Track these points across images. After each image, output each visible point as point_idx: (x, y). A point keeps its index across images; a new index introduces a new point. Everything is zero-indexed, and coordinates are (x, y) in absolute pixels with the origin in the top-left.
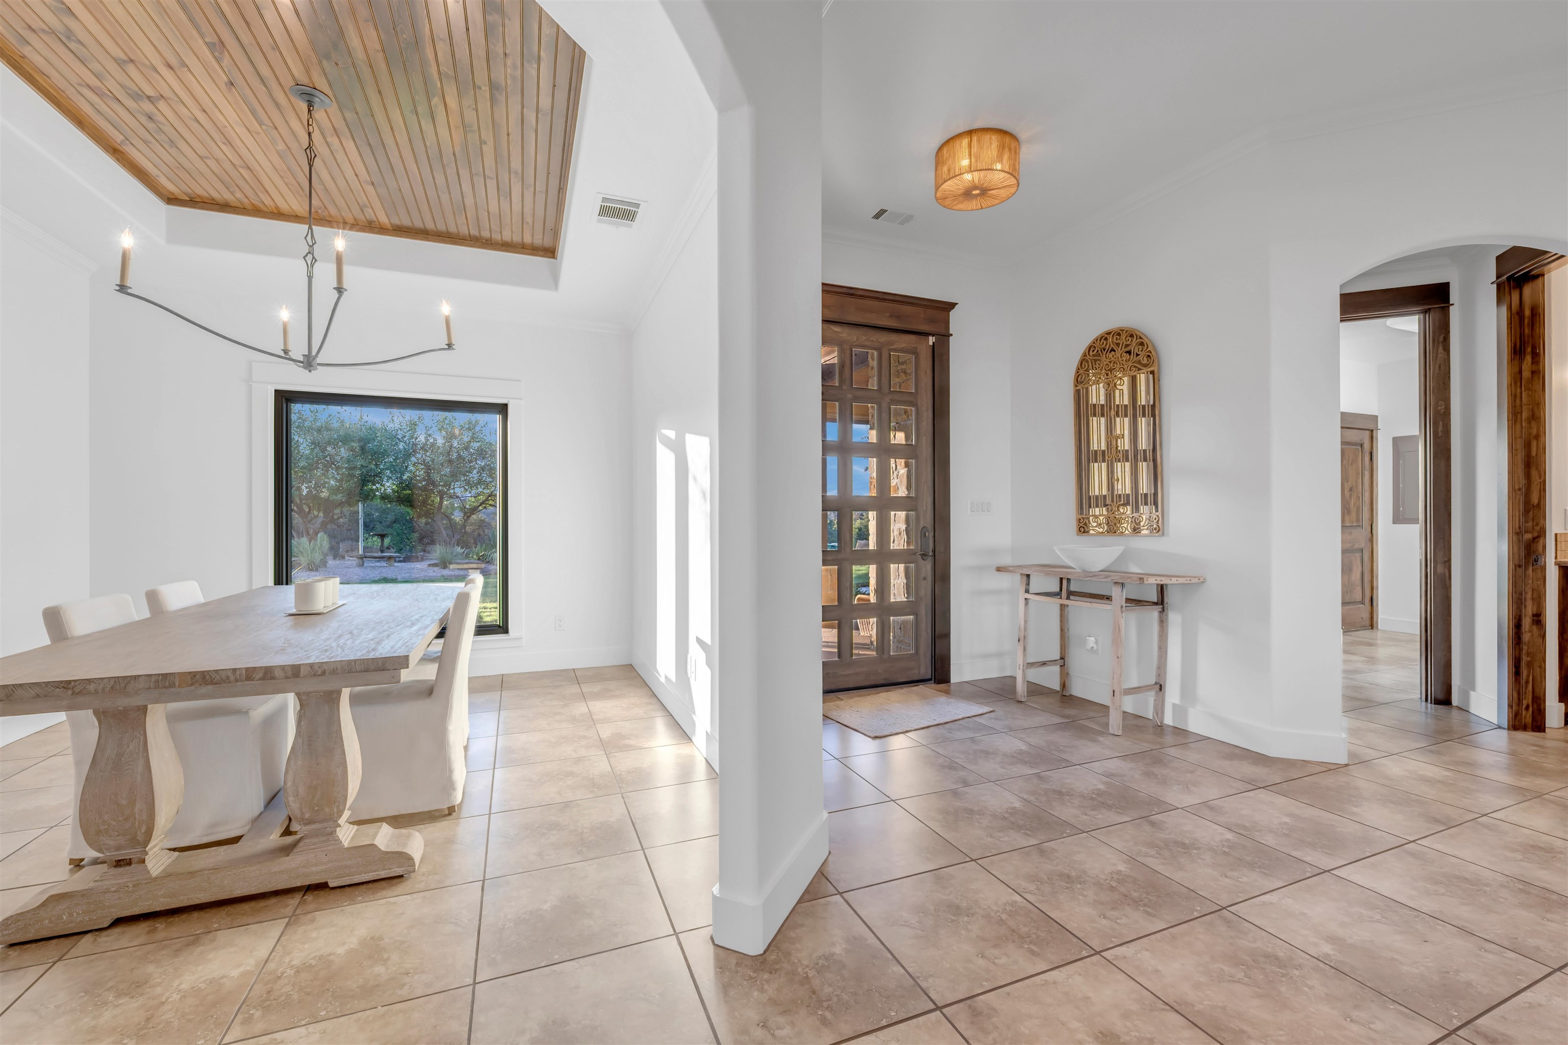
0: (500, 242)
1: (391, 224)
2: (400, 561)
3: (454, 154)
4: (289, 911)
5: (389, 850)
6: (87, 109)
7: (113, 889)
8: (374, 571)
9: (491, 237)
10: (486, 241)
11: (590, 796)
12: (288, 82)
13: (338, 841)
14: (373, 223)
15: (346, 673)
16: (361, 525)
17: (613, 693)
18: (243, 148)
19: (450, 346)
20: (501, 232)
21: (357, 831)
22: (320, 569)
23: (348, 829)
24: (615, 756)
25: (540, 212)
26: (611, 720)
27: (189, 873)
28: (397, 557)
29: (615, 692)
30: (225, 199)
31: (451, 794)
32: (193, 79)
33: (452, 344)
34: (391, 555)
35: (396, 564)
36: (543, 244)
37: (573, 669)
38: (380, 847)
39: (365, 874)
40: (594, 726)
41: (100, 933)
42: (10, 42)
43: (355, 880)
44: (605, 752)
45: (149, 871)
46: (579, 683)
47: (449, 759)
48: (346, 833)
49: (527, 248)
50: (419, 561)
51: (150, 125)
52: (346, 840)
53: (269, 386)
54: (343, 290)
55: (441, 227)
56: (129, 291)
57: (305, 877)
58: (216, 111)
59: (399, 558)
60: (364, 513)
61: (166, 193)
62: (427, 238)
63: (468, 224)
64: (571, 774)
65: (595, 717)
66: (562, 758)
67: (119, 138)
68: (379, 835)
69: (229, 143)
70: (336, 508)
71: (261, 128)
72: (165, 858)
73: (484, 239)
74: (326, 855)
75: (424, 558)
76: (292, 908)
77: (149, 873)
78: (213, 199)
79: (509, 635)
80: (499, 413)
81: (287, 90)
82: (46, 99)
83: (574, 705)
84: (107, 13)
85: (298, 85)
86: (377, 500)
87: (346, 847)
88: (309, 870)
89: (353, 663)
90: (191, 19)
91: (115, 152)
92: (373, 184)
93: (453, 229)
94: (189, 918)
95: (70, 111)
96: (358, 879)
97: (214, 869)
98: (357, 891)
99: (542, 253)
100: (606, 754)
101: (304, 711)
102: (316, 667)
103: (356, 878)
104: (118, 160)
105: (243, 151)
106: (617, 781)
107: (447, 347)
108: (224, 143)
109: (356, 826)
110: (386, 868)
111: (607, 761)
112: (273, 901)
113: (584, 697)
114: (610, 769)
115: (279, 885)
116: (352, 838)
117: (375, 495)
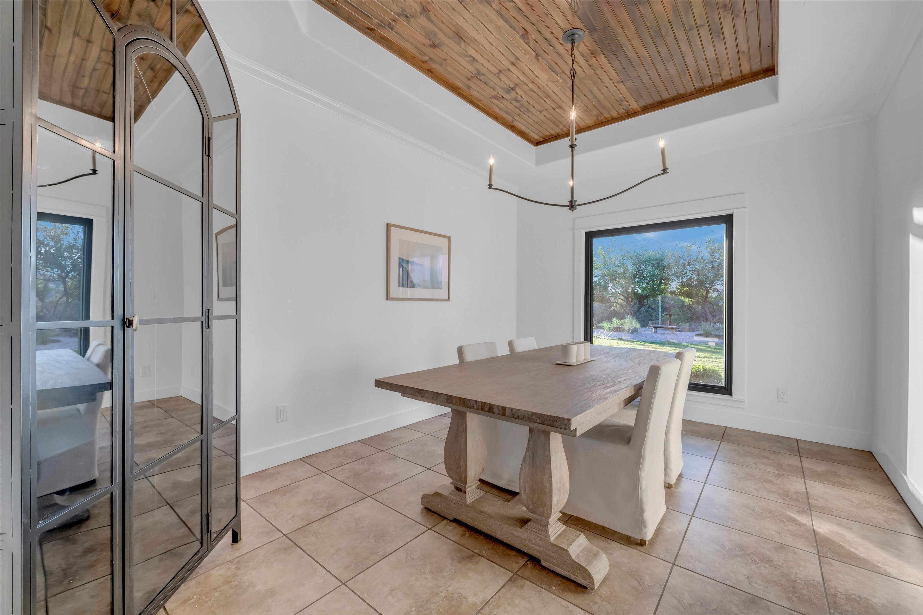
0: (722, 83)
1: (639, 106)
2: (679, 331)
3: (669, 22)
4: (516, 567)
5: (577, 561)
6: (497, 110)
7: (454, 502)
8: (662, 336)
9: (713, 83)
10: (709, 87)
11: (786, 604)
12: (560, 34)
13: (547, 534)
14: (629, 111)
15: (530, 421)
16: (660, 309)
17: (841, 479)
18: (554, 95)
19: (665, 171)
20: (720, 73)
21: (564, 530)
22: (634, 333)
23: (558, 527)
24: (831, 565)
25: (754, 34)
26: (833, 512)
27: (479, 511)
28: (677, 329)
29: (844, 479)
30: (556, 132)
31: (642, 530)
32: (523, 65)
33: (666, 169)
34: (672, 327)
35: (676, 333)
36: (761, 66)
37: (797, 440)
38: (572, 556)
39: (562, 569)
40: (809, 511)
41: (449, 522)
42: (466, 91)
43: (556, 570)
44: (818, 552)
45: (466, 500)
46: (800, 456)
47: (641, 500)
48: (555, 530)
49: (747, 77)
50: (691, 332)
51: (518, 105)
52: (553, 536)
53: (582, 231)
54: (574, 146)
55: (674, 93)
56: (493, 187)
57: (529, 548)
58: (537, 78)
59: (679, 329)
60: (661, 302)
61: (534, 140)
62: (664, 106)
63: (692, 80)
64: (767, 560)
65: (812, 501)
66: (762, 536)
67: (510, 118)
68: (574, 543)
69: (548, 96)
70: (645, 299)
71: (558, 76)
72: (476, 494)
73: (707, 88)
74: (540, 541)
75: (695, 330)
76: (518, 567)
77: (466, 501)
78: (552, 135)
79: (733, 397)
80: (726, 222)
81: (561, 40)
82: (482, 112)
83: (789, 478)
84: (484, 49)
85: (565, 32)
86: (668, 294)
87: (551, 542)
88: (530, 545)
89: (535, 415)
90: (511, 26)
91: (512, 128)
92: (622, 81)
93: (682, 91)
94: (479, 537)
95: (492, 114)
96: (557, 570)
97: (489, 515)
98: (556, 580)
99: (761, 76)
100: (819, 556)
101: (531, 435)
102: (514, 412)
103: (556, 569)
104: (513, 131)
105: (555, 97)
106: (828, 603)
107: (662, 172)
108: (546, 97)
109: (565, 526)
110: (575, 573)
111: (819, 565)
112: (513, 553)
113: (803, 473)
114: (820, 579)
115: (516, 545)
116: (558, 536)
117: (667, 291)
